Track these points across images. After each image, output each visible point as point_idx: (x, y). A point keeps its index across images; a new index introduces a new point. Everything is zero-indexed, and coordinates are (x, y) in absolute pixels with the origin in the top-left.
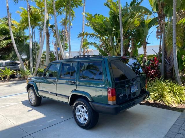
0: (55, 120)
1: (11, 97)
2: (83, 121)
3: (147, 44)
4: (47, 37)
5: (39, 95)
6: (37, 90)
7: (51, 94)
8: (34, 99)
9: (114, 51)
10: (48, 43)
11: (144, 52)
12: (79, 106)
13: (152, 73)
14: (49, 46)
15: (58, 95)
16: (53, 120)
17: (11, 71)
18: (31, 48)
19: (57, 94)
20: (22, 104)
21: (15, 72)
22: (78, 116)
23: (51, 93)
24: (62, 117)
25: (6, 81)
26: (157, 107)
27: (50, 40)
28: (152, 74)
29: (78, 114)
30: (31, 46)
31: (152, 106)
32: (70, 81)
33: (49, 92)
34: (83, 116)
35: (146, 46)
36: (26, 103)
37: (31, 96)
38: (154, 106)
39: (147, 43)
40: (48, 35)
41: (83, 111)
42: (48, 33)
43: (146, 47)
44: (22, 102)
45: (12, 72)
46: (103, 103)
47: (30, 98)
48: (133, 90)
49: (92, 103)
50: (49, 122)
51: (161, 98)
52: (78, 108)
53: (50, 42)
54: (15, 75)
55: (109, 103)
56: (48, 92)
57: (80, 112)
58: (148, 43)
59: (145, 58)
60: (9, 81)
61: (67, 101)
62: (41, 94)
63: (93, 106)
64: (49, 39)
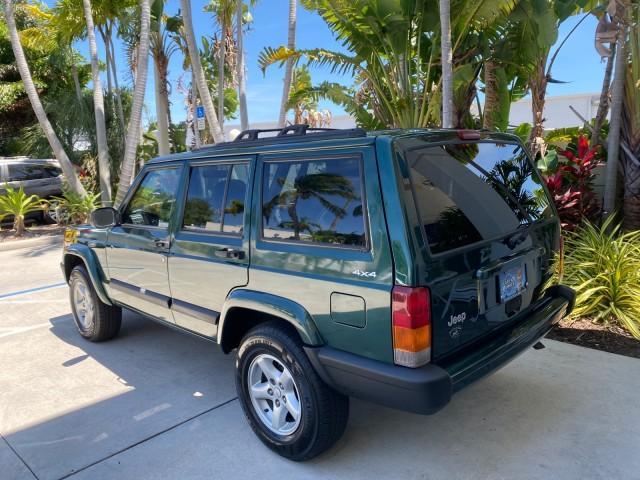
0: (165, 406)
1: (16, 301)
2: (281, 425)
3: (549, 84)
4: (159, 66)
5: (109, 299)
6: (100, 276)
7: (147, 297)
8: (90, 314)
9: (412, 117)
10: (163, 91)
11: (535, 116)
12: (260, 360)
13: (568, 202)
14: (168, 104)
15: (174, 306)
16: (157, 409)
17: (29, 199)
18: (100, 110)
19: (170, 302)
20: (51, 330)
21: (43, 203)
22: (259, 399)
23: (148, 292)
24: (198, 394)
25: (12, 234)
26: (593, 346)
27: (168, 78)
28: (569, 205)
29: (257, 390)
30: (99, 104)
31: (571, 341)
32: (223, 247)
33: (143, 290)
34: (281, 401)
35: (544, 92)
36: (65, 328)
37: (80, 302)
38: (578, 344)
39: (549, 79)
40: (162, 60)
41: (278, 380)
42: (162, 53)
43: (542, 97)
44: (52, 320)
45: (34, 200)
46: (368, 354)
47: (79, 307)
48: (509, 290)
49: (316, 353)
50: (138, 418)
51: (609, 306)
52: (257, 365)
53: (168, 88)
54: (42, 211)
55: (399, 361)
56: (138, 289)
57: (268, 385)
58: (553, 78)
59: (539, 140)
60: (22, 233)
61: (214, 331)
62: (116, 294)
63: (324, 366)
64: (165, 74)
